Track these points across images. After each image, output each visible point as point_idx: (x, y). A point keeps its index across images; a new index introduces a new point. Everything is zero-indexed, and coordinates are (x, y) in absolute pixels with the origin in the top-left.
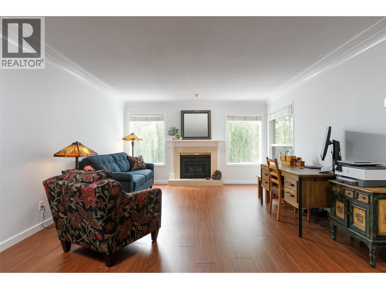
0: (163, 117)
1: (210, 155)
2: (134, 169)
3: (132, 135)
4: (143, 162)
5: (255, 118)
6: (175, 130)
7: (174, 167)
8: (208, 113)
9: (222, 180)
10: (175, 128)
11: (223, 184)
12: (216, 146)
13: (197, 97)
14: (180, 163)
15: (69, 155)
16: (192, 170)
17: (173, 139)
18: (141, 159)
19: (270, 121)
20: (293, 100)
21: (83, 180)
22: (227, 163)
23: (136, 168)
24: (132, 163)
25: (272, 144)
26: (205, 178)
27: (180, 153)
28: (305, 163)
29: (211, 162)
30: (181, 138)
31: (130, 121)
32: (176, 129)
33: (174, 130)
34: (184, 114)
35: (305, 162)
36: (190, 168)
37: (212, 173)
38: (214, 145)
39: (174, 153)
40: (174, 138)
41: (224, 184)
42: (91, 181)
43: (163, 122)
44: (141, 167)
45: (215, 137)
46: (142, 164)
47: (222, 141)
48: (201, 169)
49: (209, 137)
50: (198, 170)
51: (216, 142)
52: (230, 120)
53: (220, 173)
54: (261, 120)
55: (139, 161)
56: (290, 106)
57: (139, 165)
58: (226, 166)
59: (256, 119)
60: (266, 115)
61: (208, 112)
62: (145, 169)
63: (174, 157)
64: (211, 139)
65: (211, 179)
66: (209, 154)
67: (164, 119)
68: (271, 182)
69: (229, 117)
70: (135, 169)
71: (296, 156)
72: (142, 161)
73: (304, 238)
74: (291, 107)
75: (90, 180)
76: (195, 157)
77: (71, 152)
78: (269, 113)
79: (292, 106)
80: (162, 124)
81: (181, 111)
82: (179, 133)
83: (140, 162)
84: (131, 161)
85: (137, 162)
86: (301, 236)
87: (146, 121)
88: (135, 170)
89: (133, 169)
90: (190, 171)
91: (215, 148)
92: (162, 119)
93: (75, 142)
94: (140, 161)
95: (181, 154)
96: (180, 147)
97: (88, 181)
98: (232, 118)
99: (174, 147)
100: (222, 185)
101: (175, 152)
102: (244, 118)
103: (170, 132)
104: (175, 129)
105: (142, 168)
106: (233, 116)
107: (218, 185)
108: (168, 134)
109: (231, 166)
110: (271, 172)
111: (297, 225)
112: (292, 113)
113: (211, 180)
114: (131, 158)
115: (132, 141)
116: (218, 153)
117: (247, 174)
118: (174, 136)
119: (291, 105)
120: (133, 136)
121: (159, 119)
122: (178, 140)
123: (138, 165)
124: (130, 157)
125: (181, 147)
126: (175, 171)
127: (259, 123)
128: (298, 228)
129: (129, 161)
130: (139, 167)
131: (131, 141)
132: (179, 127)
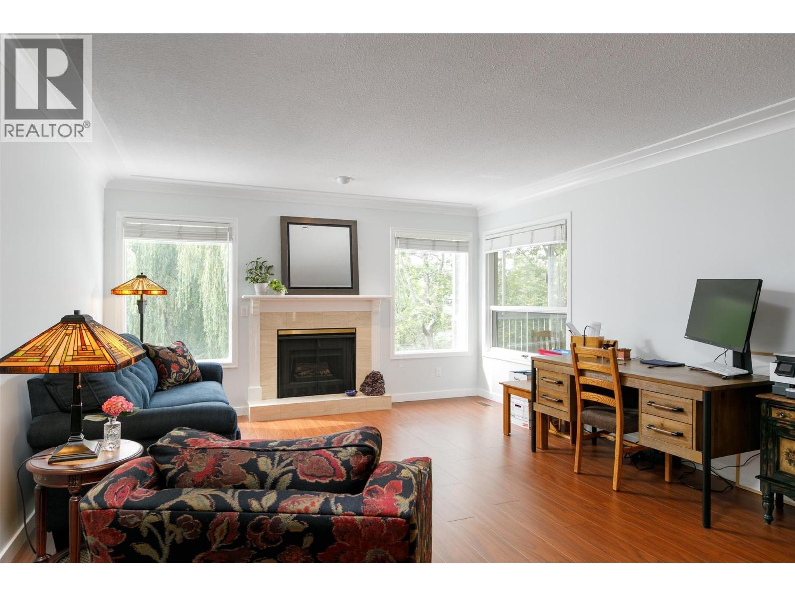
0: (230, 230)
1: (354, 334)
2: (170, 383)
3: (141, 279)
4: (191, 362)
5: (456, 245)
6: (264, 268)
7: (261, 369)
8: (350, 227)
9: (386, 395)
10: (266, 261)
11: (391, 405)
12: (369, 310)
13: (346, 184)
14: (276, 356)
15: (66, 364)
16: (304, 373)
17: (262, 292)
18: (184, 352)
19: (487, 255)
20: (571, 212)
21: (301, 478)
22: (393, 352)
23: (175, 379)
24: (163, 365)
25: (492, 305)
26: (344, 393)
27: (278, 330)
28: (631, 352)
29: (357, 350)
30: (284, 290)
31: (125, 236)
32: (268, 264)
33: (261, 268)
34: (290, 226)
35: (630, 350)
36: (299, 368)
37: (360, 380)
38: (364, 308)
39: (261, 330)
40: (266, 290)
41: (395, 405)
42: (338, 480)
43: (230, 245)
44: (189, 377)
45: (367, 290)
46: (190, 366)
47: (383, 299)
48: (328, 371)
49: (354, 288)
50: (322, 373)
51: (370, 301)
52: (401, 247)
53: (381, 377)
54: (466, 251)
55: (181, 359)
56: (562, 225)
57: (184, 369)
58: (392, 360)
59: (458, 247)
60: (478, 241)
61: (351, 225)
62: (198, 381)
63: (261, 340)
64: (358, 294)
65: (359, 393)
66: (353, 331)
67: (233, 237)
68: (581, 400)
69: (399, 240)
70: (173, 383)
71: (603, 337)
72: (188, 358)
73: (715, 529)
74: (564, 227)
75: (335, 474)
76: (316, 340)
77: (70, 353)
78: (484, 235)
79: (566, 223)
80: (226, 249)
81: (281, 217)
82: (277, 277)
83: (185, 360)
84: (160, 361)
85: (177, 362)
86: (707, 525)
87: (179, 239)
88: (172, 387)
89: (169, 385)
90: (300, 376)
91: (367, 316)
92: (228, 236)
93: (73, 314)
94: (185, 357)
95: (281, 333)
96: (277, 313)
97: (328, 481)
98: (406, 243)
99: (261, 314)
100: (390, 407)
101: (263, 327)
102: (431, 243)
103: (250, 271)
104: (265, 264)
105: (192, 378)
106: (407, 239)
107: (381, 409)
108: (247, 279)
109: (404, 359)
110: (581, 378)
111: (698, 502)
112: (566, 240)
113: (360, 396)
114: (156, 352)
115: (140, 299)
116: (372, 326)
117: (438, 375)
118: (266, 285)
119: (564, 222)
120: (145, 282)
121: (217, 236)
122: (276, 294)
123: (180, 371)
124: (154, 347)
125: (281, 314)
126: (263, 379)
127: (463, 257)
128: (701, 507)
129: (153, 360)
130: (184, 376)
131: (138, 297)
132: (273, 258)
